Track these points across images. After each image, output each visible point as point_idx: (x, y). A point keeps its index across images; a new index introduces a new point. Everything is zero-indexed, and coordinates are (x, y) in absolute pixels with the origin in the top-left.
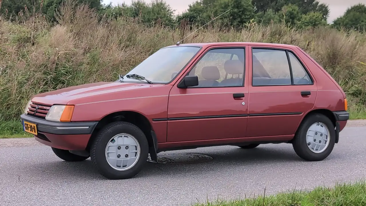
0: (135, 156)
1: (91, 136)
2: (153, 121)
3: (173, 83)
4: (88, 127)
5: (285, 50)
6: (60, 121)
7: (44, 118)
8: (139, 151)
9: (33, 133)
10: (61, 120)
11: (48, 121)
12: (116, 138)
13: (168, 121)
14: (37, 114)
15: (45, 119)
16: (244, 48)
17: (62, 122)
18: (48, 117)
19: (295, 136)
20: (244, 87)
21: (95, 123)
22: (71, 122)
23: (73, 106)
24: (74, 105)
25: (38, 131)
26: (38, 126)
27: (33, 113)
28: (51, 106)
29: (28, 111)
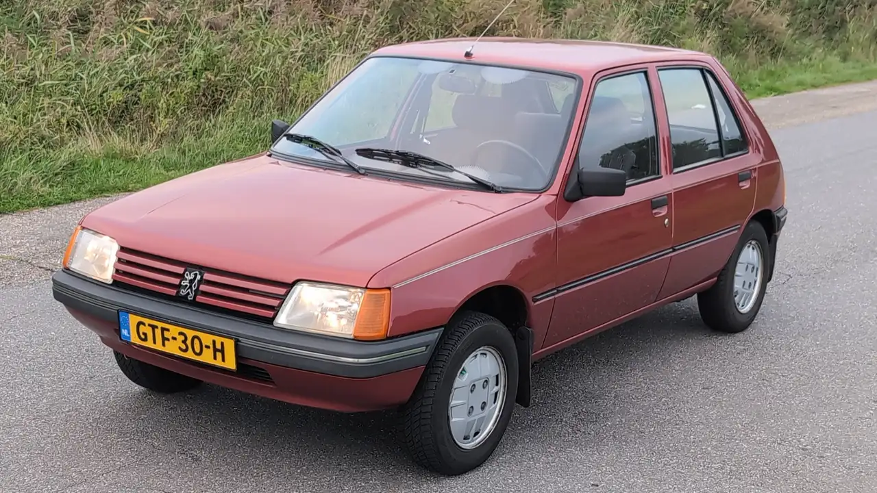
0: (494, 403)
1: (424, 371)
2: (535, 302)
3: (555, 189)
4: (424, 348)
5: (702, 70)
6: (352, 337)
7: (270, 321)
8: (501, 388)
10: (356, 335)
11: (283, 330)
12: (467, 364)
13: (556, 296)
14: (200, 299)
15: (272, 324)
16: (646, 73)
17: (357, 340)
18: (282, 320)
19: (717, 280)
20: (661, 177)
21: (438, 334)
22: (388, 338)
23: (388, 292)
24: (390, 288)
25: (242, 357)
26: (239, 343)
27: (173, 292)
28: (290, 286)
29: (113, 276)
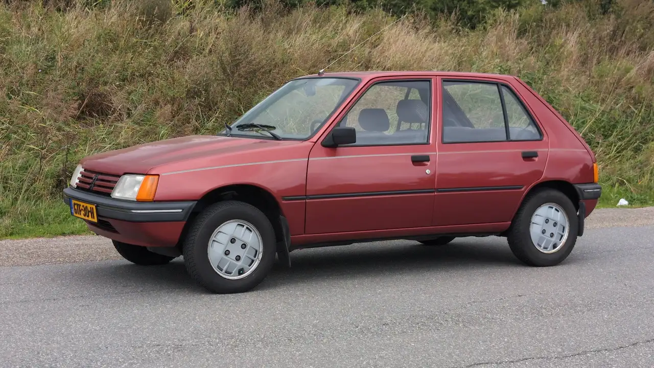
1: (186, 225)
2: (283, 200)
3: (315, 139)
4: (181, 210)
5: (497, 84)
6: (135, 200)
7: (108, 195)
9: (90, 219)
10: (138, 198)
11: (114, 199)
13: (307, 201)
14: (96, 188)
15: (111, 197)
16: (429, 81)
17: (139, 201)
18: (117, 194)
19: (511, 224)
20: (429, 144)
21: (192, 204)
22: (155, 201)
23: (157, 177)
24: (159, 175)
25: (98, 215)
26: (99, 208)
27: (88, 186)
28: (119, 176)
29: (76, 184)
